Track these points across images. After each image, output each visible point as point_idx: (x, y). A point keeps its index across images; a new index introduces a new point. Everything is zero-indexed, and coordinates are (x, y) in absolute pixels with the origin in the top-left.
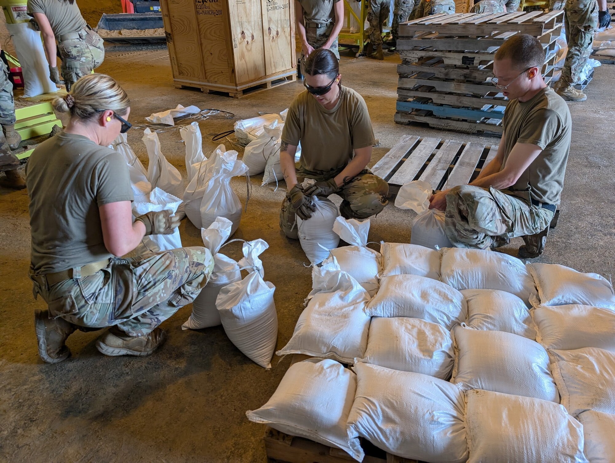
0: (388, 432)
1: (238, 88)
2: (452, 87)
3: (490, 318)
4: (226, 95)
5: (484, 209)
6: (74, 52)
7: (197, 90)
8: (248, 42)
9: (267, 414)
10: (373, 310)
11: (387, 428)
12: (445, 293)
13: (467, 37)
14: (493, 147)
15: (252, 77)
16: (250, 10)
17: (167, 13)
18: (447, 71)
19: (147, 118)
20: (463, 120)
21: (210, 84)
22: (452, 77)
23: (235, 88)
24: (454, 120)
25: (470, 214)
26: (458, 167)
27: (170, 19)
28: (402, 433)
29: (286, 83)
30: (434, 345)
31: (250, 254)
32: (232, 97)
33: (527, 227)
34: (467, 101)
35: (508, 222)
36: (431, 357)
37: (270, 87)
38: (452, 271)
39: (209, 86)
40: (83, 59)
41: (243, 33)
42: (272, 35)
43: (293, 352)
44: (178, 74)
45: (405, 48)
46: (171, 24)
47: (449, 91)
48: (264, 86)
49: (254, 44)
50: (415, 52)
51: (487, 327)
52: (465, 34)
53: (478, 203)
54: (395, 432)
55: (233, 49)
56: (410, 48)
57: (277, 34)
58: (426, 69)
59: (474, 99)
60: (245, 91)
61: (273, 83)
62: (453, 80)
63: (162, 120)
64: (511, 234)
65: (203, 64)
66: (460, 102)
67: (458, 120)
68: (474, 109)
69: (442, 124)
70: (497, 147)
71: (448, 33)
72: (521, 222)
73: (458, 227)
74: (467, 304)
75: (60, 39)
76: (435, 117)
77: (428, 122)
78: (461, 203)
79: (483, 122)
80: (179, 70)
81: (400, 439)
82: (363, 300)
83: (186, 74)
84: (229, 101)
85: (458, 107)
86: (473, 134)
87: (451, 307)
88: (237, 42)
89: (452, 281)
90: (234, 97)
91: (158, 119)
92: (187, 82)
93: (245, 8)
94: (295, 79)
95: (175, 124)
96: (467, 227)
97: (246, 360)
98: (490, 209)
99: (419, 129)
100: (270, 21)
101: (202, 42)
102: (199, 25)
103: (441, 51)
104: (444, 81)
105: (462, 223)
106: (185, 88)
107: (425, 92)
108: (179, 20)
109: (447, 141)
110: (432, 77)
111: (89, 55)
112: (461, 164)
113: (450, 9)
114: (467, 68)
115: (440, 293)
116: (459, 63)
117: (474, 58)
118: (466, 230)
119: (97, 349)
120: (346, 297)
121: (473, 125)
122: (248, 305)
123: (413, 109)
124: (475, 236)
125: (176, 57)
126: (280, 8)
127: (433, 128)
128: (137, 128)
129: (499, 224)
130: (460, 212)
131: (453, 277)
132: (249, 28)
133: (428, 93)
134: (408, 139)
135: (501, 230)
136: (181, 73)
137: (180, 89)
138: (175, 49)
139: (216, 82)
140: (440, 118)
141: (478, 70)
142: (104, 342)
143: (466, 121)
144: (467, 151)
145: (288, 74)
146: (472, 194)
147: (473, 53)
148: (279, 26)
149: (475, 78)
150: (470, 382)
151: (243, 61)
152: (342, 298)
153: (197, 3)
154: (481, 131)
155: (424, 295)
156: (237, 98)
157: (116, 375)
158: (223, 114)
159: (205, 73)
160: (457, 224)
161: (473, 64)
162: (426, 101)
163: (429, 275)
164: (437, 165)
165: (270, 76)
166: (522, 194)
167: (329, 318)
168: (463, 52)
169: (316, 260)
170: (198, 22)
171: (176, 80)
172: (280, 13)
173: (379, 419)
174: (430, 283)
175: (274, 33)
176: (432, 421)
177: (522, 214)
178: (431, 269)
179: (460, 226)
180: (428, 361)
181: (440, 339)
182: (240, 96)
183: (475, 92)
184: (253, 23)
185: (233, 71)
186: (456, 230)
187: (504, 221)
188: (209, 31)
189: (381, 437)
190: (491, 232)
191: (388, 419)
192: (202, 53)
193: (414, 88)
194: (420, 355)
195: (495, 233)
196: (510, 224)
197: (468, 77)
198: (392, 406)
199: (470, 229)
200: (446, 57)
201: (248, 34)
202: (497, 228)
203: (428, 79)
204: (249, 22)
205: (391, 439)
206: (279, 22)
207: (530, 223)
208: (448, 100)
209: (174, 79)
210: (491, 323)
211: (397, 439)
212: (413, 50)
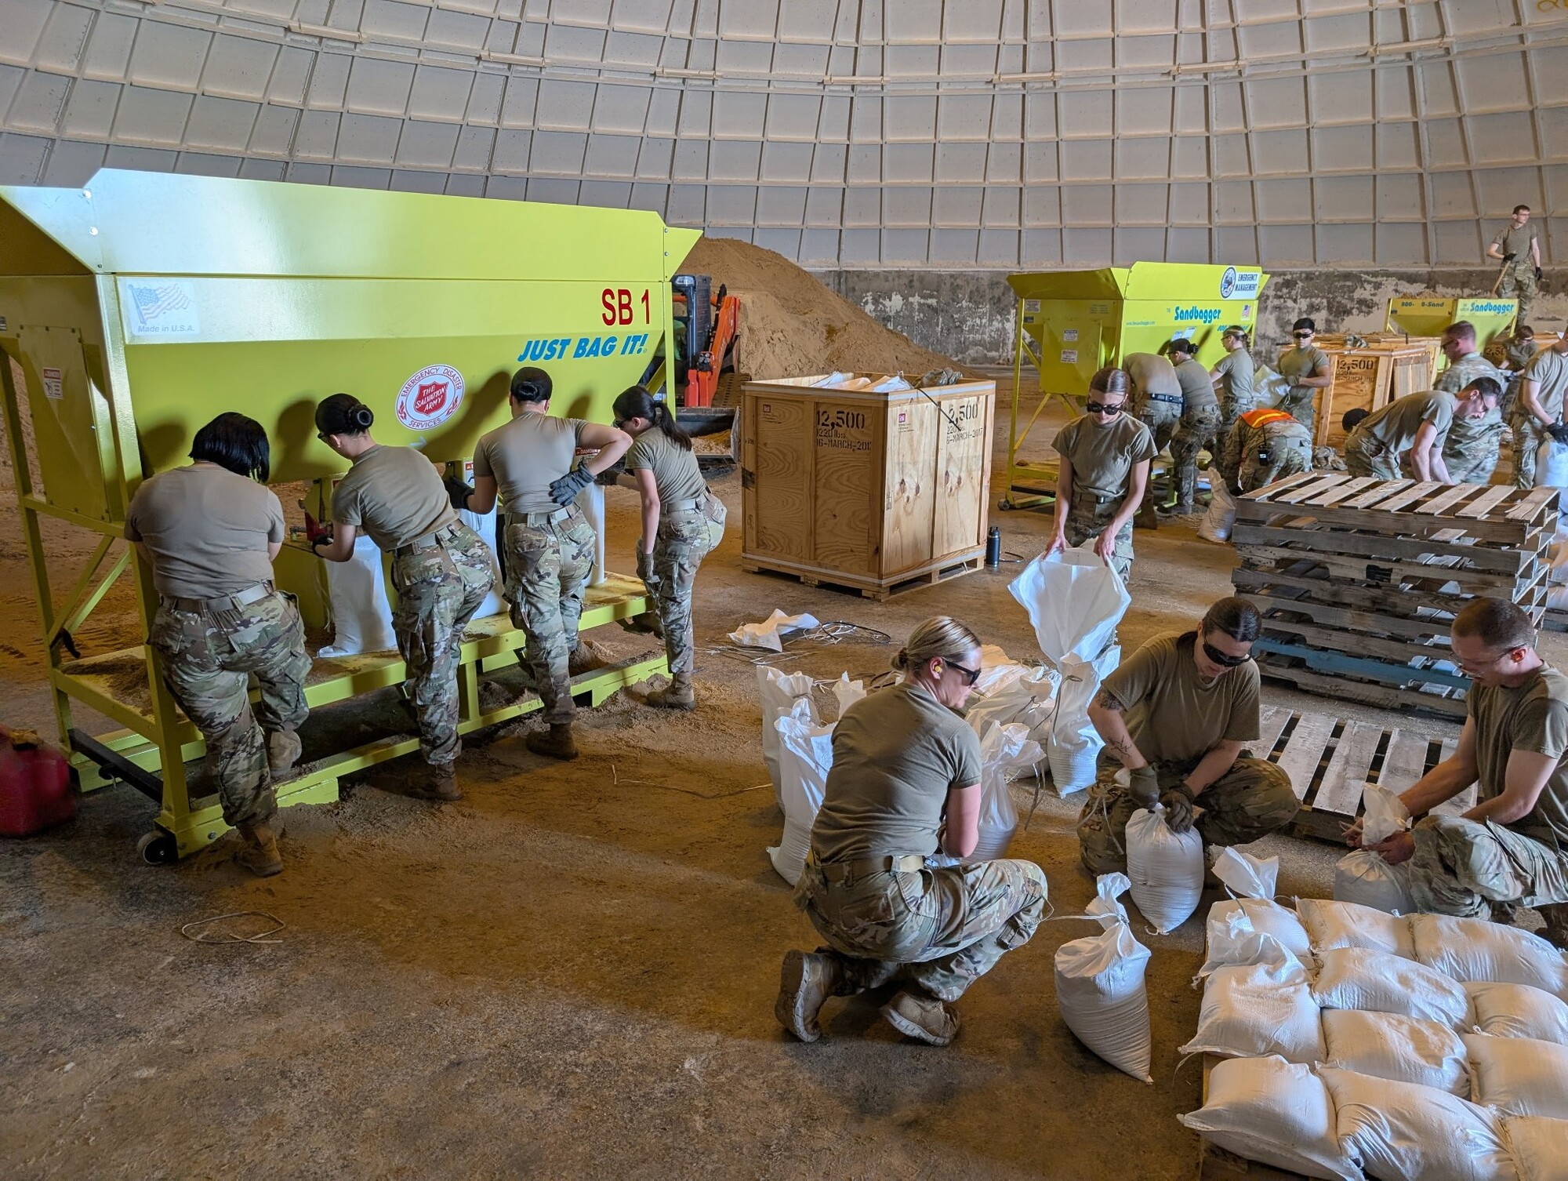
0: (1402, 1152)
1: (883, 582)
2: (1347, 618)
3: (1521, 1022)
4: (856, 593)
5: (1484, 854)
6: (686, 531)
7: (795, 579)
8: (908, 498)
9: (1215, 1117)
10: (1326, 996)
11: (1401, 1147)
12: (1437, 982)
13: (1375, 533)
14: (1446, 741)
15: (908, 562)
16: (919, 442)
17: (752, 437)
18: (1335, 588)
19: (731, 635)
20: (1371, 682)
21: (823, 571)
22: (1347, 600)
23: (876, 581)
24: (1351, 680)
25: (1460, 862)
26: (1387, 776)
27: (757, 449)
28: (1424, 1154)
29: (964, 573)
30: (1442, 1048)
31: (1108, 893)
32: (868, 598)
33: (1556, 889)
34: (1376, 647)
35: (1526, 878)
36: (1440, 1065)
37: (936, 581)
38: (1439, 949)
39: (820, 574)
40: (697, 543)
41: (903, 482)
42: (949, 485)
43: (1208, 1049)
44: (755, 546)
45: (1251, 540)
46: (757, 456)
47: (1338, 624)
48: (927, 578)
49: (918, 501)
50: (1271, 549)
51: (1515, 1035)
52: (1368, 526)
53: (1472, 844)
54: (1414, 1153)
55: (882, 512)
56: (1260, 541)
57: (959, 482)
58: (1291, 581)
59: (1395, 645)
60: (893, 588)
61: (942, 572)
62: (1348, 605)
63: (760, 641)
64: (1529, 899)
65: (813, 533)
66: (1364, 648)
67: (1361, 681)
68: (1392, 662)
69: (1328, 685)
70: (1455, 743)
71: (1337, 521)
72: (1545, 879)
73: (1437, 883)
74: (1473, 1000)
75: (667, 509)
76: (1310, 670)
77: (1296, 680)
78: (1441, 843)
79: (1415, 689)
80: (758, 538)
81: (1422, 1163)
82: (1304, 981)
83: (773, 547)
84: (866, 607)
85: (1360, 657)
86: (1393, 710)
87: (1451, 1001)
88: (892, 500)
89: (1440, 964)
90: (874, 599)
91: (754, 637)
92: (772, 561)
93: (911, 439)
94: (981, 566)
95: (784, 649)
96: (1454, 884)
97: (1107, 1067)
98: (1492, 855)
99: (1277, 691)
100: (949, 460)
101: (819, 493)
102: (816, 464)
103: (1324, 552)
104: (1329, 605)
105: (1447, 877)
106: (764, 572)
107: (1290, 622)
108: (777, 452)
109: (1350, 722)
110: (1304, 597)
111: (706, 536)
112: (1393, 771)
113: (1301, 445)
114: (1378, 586)
115: (1429, 980)
116: (1361, 576)
117: (1390, 570)
118: (1452, 890)
119: (887, 1020)
120: (1277, 974)
121: (1393, 692)
122: (1119, 973)
123: (1262, 652)
124: (1468, 901)
125: (757, 515)
126: (968, 436)
127: (1306, 692)
128: (713, 652)
129: (1510, 880)
130: (1441, 858)
131: (1443, 959)
132: (914, 473)
133: (1294, 625)
134: (1270, 713)
135: (1515, 890)
136: (761, 544)
137: (755, 573)
138: (757, 500)
139: (836, 568)
140: (1322, 674)
141: (1401, 592)
142: (896, 1009)
143: (1376, 683)
144: (1396, 747)
145: (970, 557)
146: (1461, 830)
147: (1389, 560)
148: (964, 468)
149: (1395, 605)
150: (1507, 1105)
151: (897, 532)
152: (1270, 974)
153: (820, 426)
154: (1408, 705)
155: (1404, 980)
156: (880, 601)
157: (908, 1071)
158: (866, 634)
159: (816, 549)
160: (1435, 879)
161: (1389, 580)
162: (1293, 639)
163: (1399, 953)
164: (1345, 770)
165: (939, 560)
166: (1540, 831)
167: (1260, 1000)
168: (1369, 558)
169: (1166, 924)
170: (816, 459)
171: (749, 556)
172: (968, 446)
173: (1386, 1133)
174: (1405, 965)
175: (953, 480)
176: (1467, 1139)
177: (1545, 865)
178: (1399, 943)
179: (1440, 883)
180: (1436, 1071)
181: (1448, 1041)
182: (883, 597)
183: (1396, 632)
184: (921, 465)
185: (878, 550)
186: (1432, 889)
187: (1518, 876)
188: (835, 476)
189: (1393, 1158)
190: (1499, 894)
191: (1399, 1135)
192: (815, 512)
193: (1267, 612)
194: (1423, 1062)
195: (1505, 896)
196: (1529, 881)
197: (1380, 604)
198: (1402, 1117)
199: (1459, 887)
200: (1333, 564)
201: (910, 484)
202: (1507, 887)
203: (1297, 599)
204: (915, 463)
205: (1408, 1162)
206: (965, 461)
207: (1561, 881)
208: (1337, 641)
209: (743, 555)
210: (1522, 1031)
211: (1418, 1163)
212: (1265, 544)
